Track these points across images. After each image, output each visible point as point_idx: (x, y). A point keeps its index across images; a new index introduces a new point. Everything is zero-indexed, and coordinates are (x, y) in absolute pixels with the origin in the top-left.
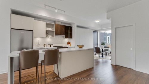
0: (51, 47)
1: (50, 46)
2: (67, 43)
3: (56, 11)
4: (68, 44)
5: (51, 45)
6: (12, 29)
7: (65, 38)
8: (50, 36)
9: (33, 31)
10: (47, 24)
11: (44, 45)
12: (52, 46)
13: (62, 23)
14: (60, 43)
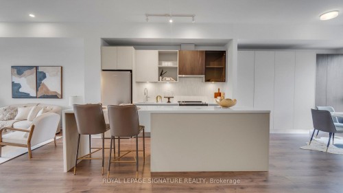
0: (169, 102)
1: (167, 100)
2: (213, 95)
3: (171, 21)
4: (216, 97)
5: (169, 98)
6: (104, 70)
7: (206, 81)
8: (168, 79)
9: (131, 71)
10: (160, 54)
11: (157, 98)
12: (171, 100)
13: (196, 45)
14: (195, 95)
